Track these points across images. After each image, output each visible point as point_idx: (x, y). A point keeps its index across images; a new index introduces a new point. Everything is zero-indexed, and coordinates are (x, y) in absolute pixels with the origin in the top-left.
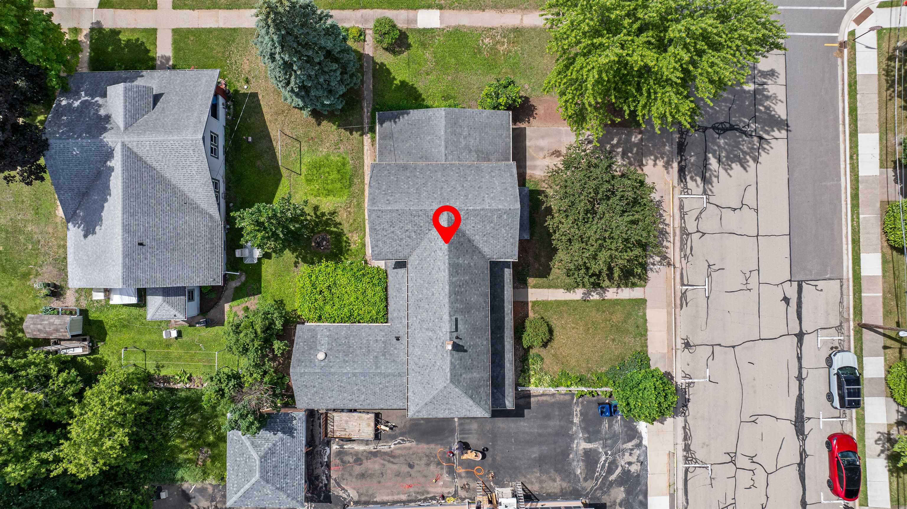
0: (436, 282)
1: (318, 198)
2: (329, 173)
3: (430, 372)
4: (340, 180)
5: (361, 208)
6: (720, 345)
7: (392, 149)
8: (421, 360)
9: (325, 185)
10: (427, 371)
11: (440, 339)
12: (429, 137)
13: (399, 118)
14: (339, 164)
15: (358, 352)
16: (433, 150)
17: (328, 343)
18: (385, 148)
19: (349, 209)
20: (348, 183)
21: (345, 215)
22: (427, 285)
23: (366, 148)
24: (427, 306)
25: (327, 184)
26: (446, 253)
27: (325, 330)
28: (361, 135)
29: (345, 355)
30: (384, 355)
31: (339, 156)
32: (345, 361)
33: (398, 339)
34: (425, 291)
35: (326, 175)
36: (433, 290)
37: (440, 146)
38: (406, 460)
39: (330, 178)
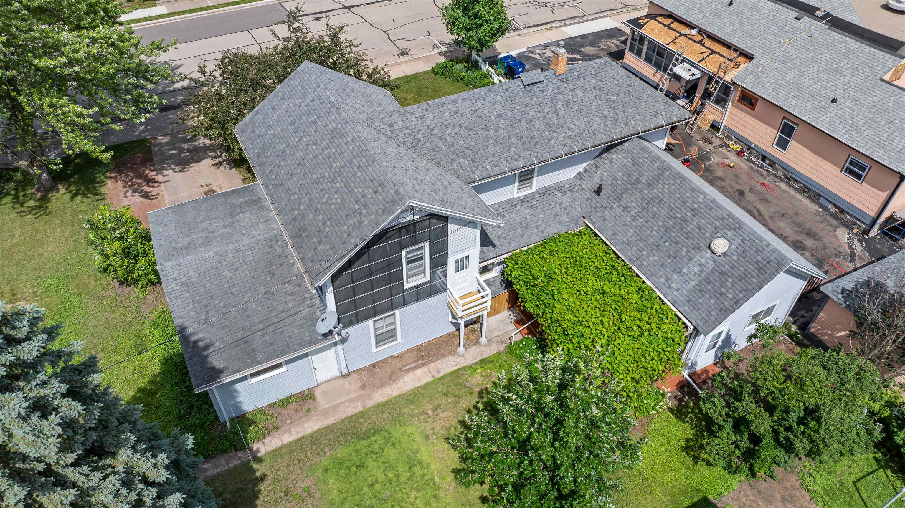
0: (478, 113)
1: (437, 479)
2: (372, 485)
3: (613, 95)
4: (379, 453)
5: (415, 395)
6: (389, 38)
7: (270, 329)
8: (605, 114)
9: (403, 479)
10: (614, 99)
11: (558, 88)
12: (226, 273)
13: (196, 342)
14: (342, 473)
15: (664, 212)
16: (250, 259)
17: (691, 259)
18: (272, 344)
19: (431, 413)
20: (377, 437)
21: (446, 414)
22: (492, 131)
23: (287, 439)
24: (523, 122)
25: (397, 476)
26: (424, 105)
27: (674, 286)
28: (260, 460)
29: (685, 221)
30: (638, 181)
31: (326, 483)
32: (695, 212)
33: (598, 191)
34: (503, 133)
35: (378, 487)
36: (493, 117)
37: (237, 251)
38: (740, 200)
39: (380, 476)
